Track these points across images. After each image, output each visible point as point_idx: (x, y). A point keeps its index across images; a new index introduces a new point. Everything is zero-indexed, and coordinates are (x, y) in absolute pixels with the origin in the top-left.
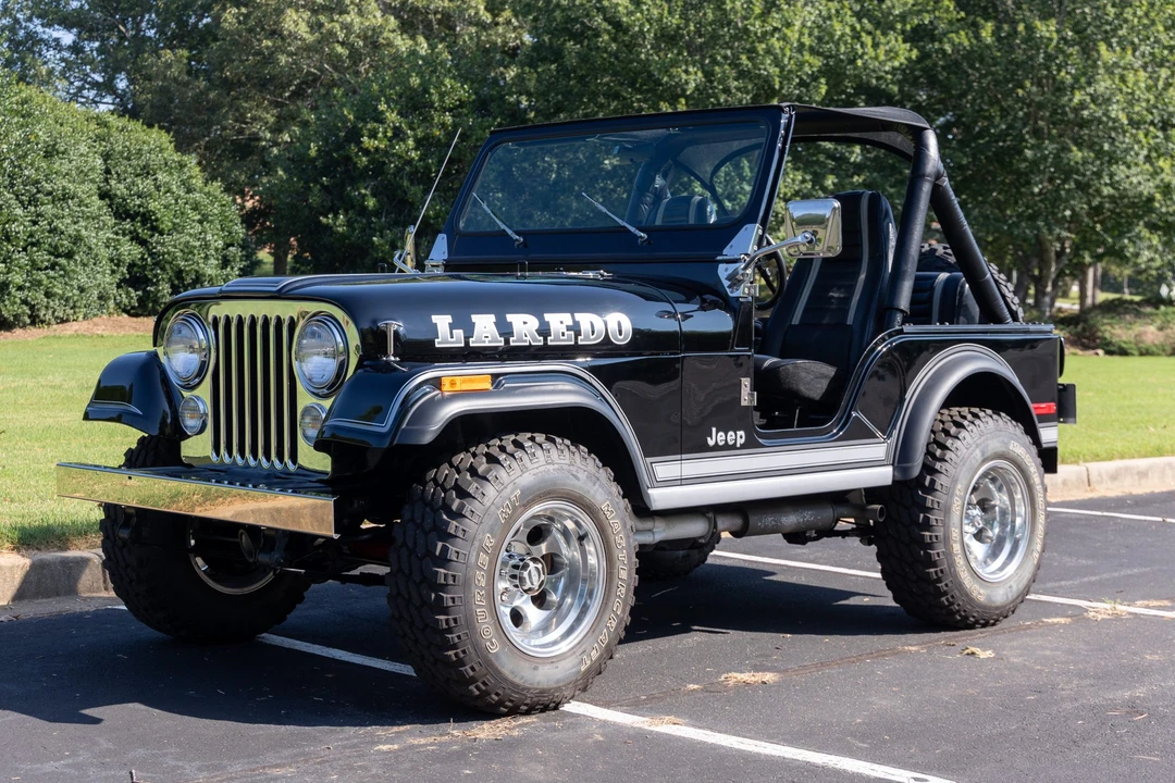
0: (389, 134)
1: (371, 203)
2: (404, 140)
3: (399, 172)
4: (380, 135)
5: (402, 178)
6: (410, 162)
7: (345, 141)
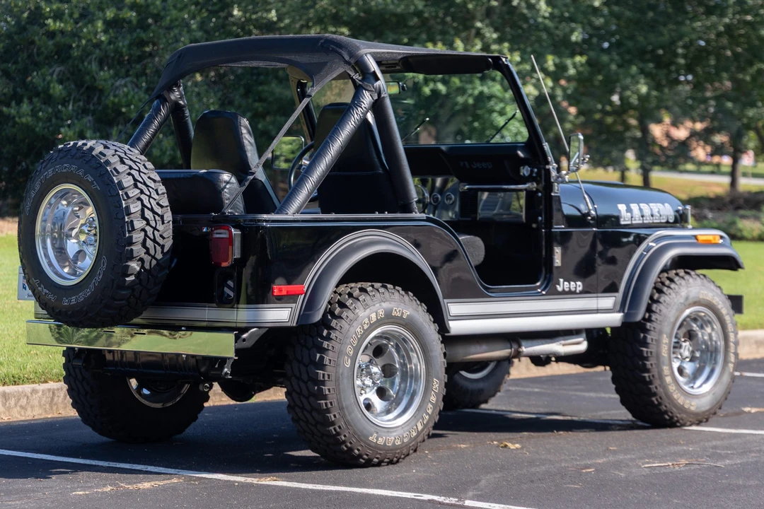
0: (76, 16)
1: (57, 90)
2: (92, 22)
3: (87, 57)
4: (66, 17)
5: (90, 63)
6: (98, 45)
7: (27, 23)
